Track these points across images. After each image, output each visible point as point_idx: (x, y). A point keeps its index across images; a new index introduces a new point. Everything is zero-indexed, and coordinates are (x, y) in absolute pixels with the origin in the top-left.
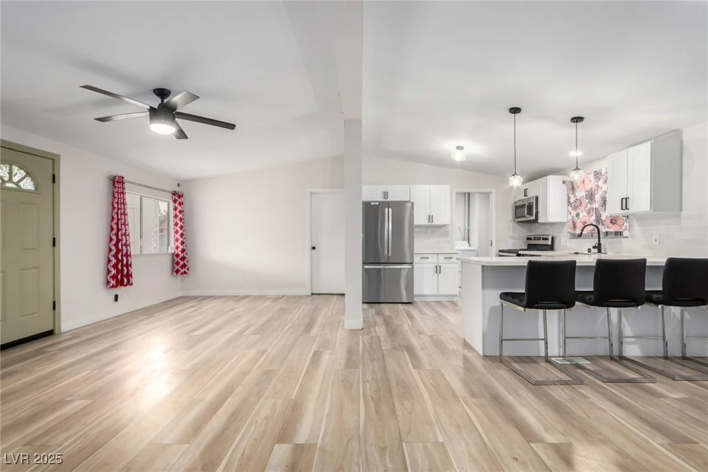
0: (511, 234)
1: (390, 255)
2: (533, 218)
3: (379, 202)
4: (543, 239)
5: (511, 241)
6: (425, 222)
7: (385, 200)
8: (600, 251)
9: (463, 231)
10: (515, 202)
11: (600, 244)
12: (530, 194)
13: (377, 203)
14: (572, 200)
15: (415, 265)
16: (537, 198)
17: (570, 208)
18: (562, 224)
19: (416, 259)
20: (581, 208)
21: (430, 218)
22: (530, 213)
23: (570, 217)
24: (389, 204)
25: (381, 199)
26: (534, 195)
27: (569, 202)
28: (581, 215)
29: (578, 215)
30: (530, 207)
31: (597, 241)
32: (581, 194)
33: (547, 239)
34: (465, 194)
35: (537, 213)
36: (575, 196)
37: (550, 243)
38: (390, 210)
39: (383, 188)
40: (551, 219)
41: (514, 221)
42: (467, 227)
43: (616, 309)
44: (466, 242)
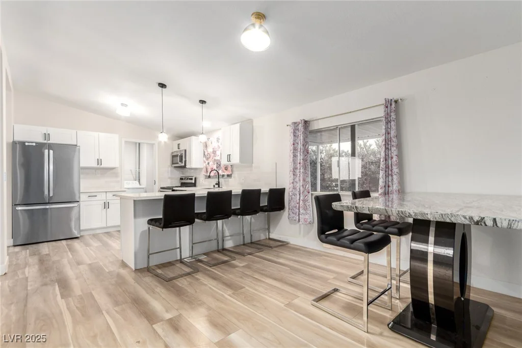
0: (170, 176)
1: (51, 195)
2: (183, 164)
3: (36, 143)
4: (190, 179)
5: (169, 181)
6: (94, 164)
7: (46, 142)
8: (219, 187)
9: (134, 173)
10: (172, 153)
11: (219, 182)
12: (182, 148)
13: (34, 144)
14: (206, 154)
15: (81, 203)
16: (185, 151)
17: (205, 159)
18: (200, 169)
19: (83, 197)
20: (210, 159)
21: (99, 162)
22: (181, 161)
23: (205, 165)
24: (50, 146)
25: (41, 140)
26: (184, 149)
27: (204, 155)
28: (210, 163)
29: (208, 163)
30: (181, 157)
31: (217, 180)
32: (210, 150)
33: (192, 179)
34: (136, 143)
35: (185, 161)
36: (207, 151)
37: (193, 182)
38: (51, 152)
39: (44, 130)
40: (193, 166)
41: (172, 166)
42: (138, 170)
43: (221, 221)
44: (137, 182)
